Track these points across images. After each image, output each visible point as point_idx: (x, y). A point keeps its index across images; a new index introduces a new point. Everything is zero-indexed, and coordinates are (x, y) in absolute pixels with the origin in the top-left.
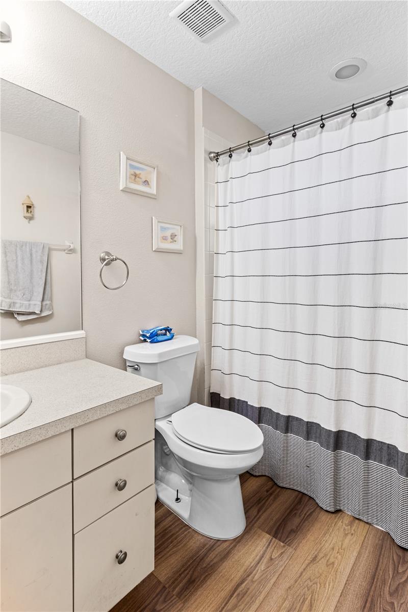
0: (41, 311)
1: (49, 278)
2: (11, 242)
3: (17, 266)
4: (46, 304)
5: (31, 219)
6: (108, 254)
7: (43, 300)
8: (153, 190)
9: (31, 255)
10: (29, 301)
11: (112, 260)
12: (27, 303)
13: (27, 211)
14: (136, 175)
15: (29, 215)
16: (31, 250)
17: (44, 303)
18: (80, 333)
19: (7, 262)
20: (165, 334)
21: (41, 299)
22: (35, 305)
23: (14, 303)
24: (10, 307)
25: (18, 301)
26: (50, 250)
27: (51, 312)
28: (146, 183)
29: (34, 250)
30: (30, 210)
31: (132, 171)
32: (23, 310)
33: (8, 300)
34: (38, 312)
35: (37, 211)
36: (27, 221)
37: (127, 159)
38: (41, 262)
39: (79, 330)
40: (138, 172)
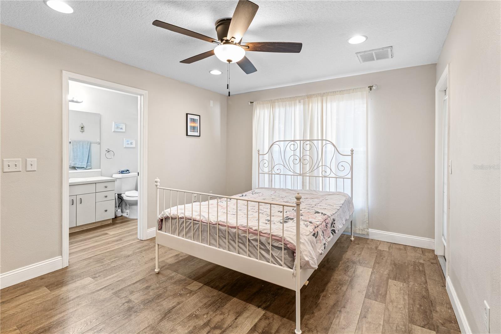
0: (87, 167)
1: (90, 154)
2: (75, 141)
3: (77, 150)
4: (89, 165)
5: (83, 132)
6: (108, 149)
7: (87, 163)
8: (124, 130)
9: (83, 145)
10: (82, 163)
11: (109, 151)
12: (81, 164)
13: (82, 129)
14: (118, 127)
15: (82, 130)
16: (83, 144)
17: (88, 164)
18: (99, 170)
19: (73, 148)
20: (127, 172)
21: (87, 162)
22: (84, 164)
23: (76, 164)
24: (74, 165)
25: (78, 163)
26: (91, 143)
27: (90, 168)
28: (121, 129)
29: (84, 144)
30: (82, 128)
31: (117, 126)
32: (79, 166)
33: (73, 162)
34: (85, 167)
35: (85, 129)
36: (81, 132)
37: (115, 123)
38: (87, 148)
39: (99, 169)
40: (118, 126)
